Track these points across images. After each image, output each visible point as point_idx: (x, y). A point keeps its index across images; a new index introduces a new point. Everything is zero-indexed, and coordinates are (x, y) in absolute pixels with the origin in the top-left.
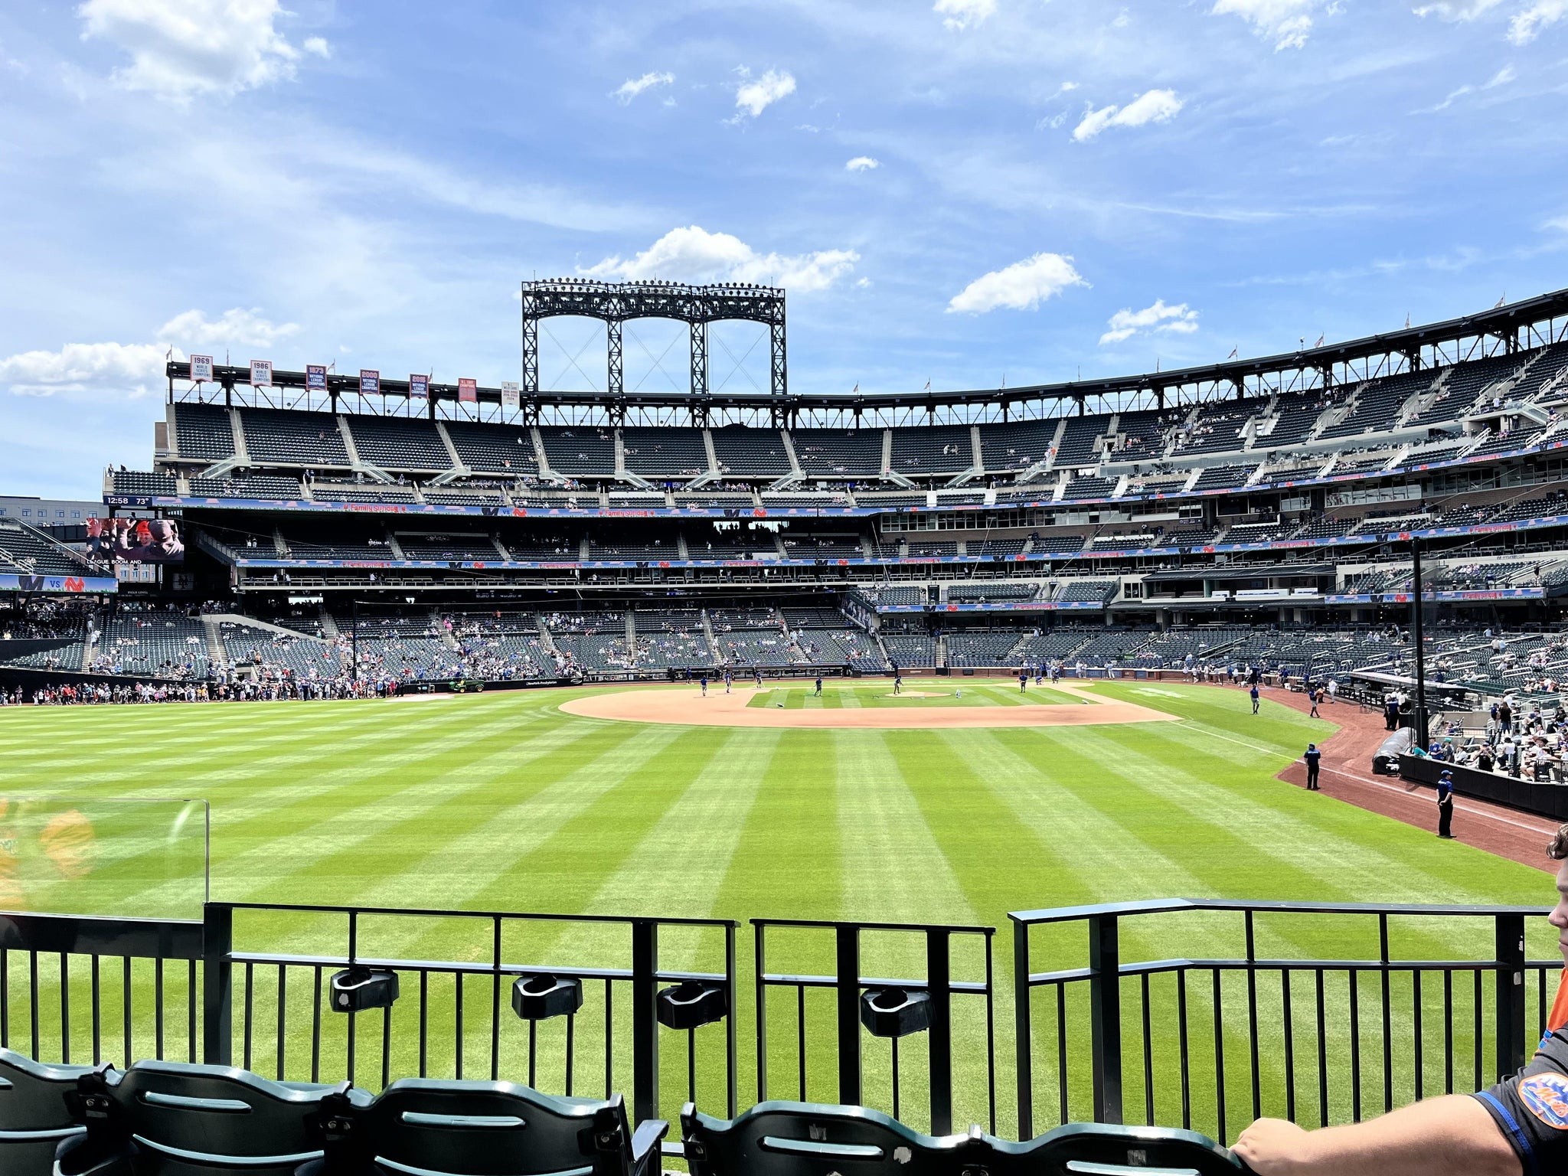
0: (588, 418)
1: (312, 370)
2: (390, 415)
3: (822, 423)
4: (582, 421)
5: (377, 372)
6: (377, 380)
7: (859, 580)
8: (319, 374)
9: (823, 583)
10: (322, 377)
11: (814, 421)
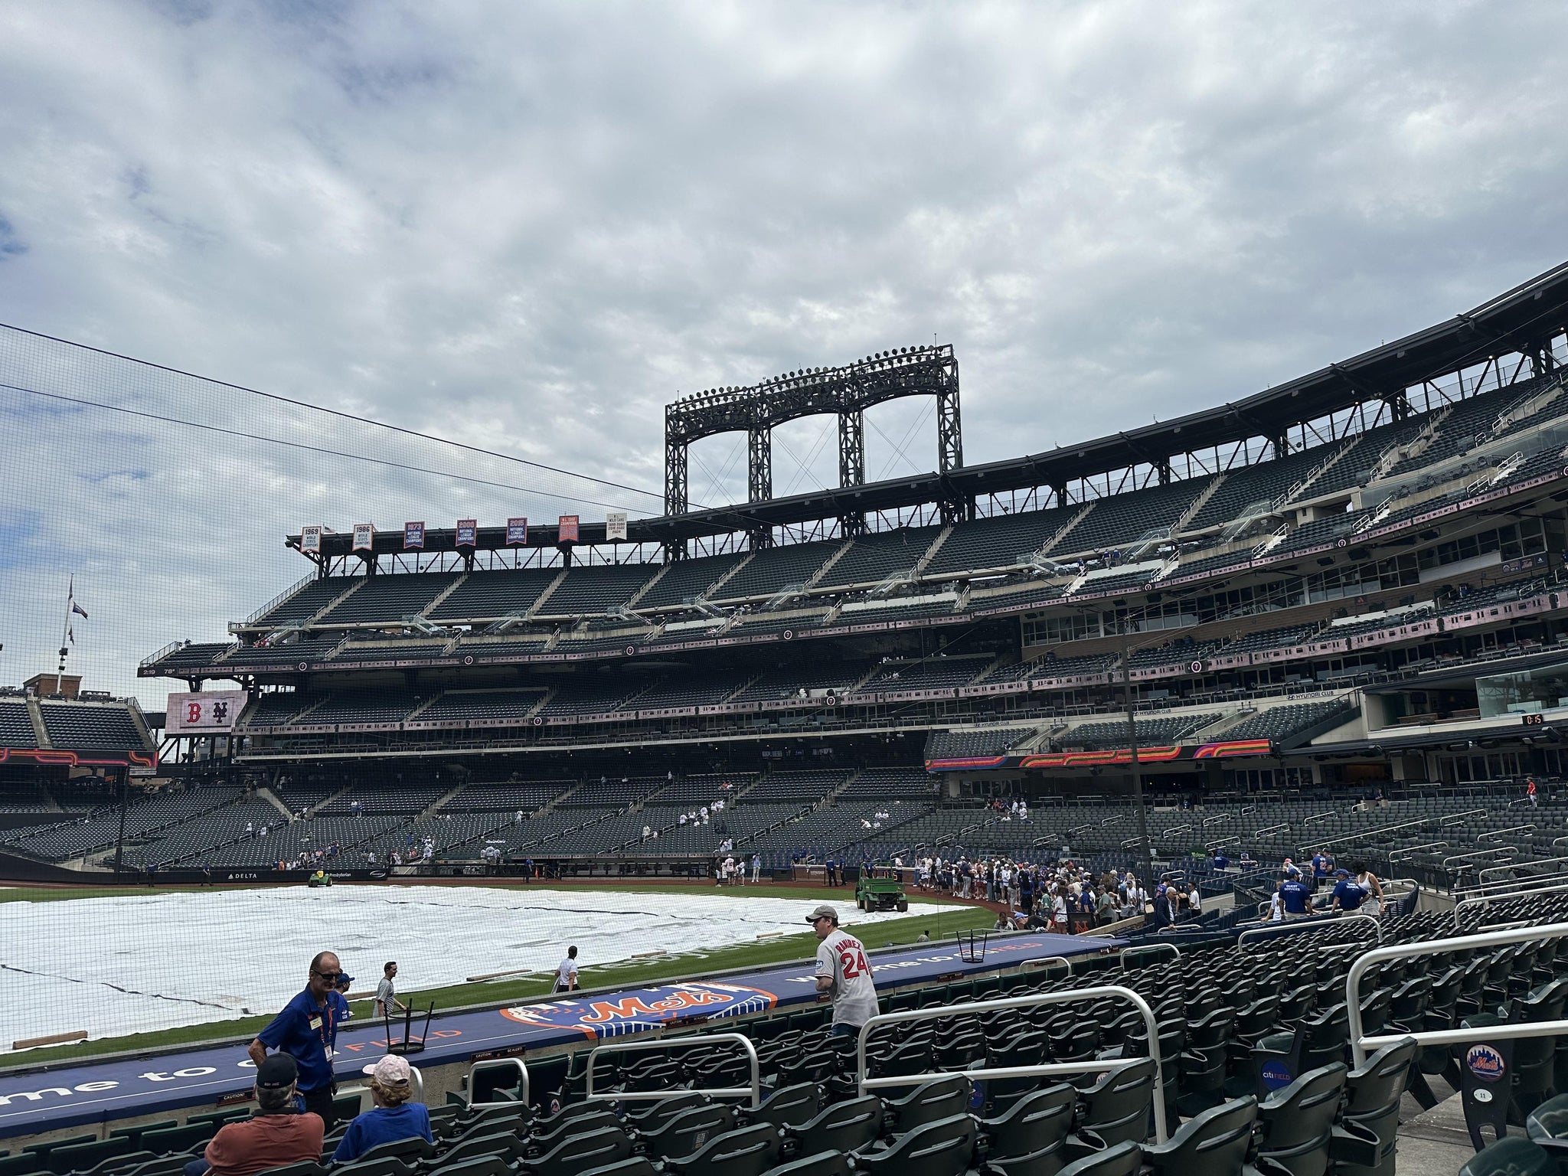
0: (728, 545)
1: (411, 527)
2: (521, 567)
3: (1006, 509)
4: (721, 550)
5: (475, 521)
6: (473, 529)
7: (952, 722)
8: (417, 530)
9: (898, 729)
10: (419, 533)
11: (996, 506)
